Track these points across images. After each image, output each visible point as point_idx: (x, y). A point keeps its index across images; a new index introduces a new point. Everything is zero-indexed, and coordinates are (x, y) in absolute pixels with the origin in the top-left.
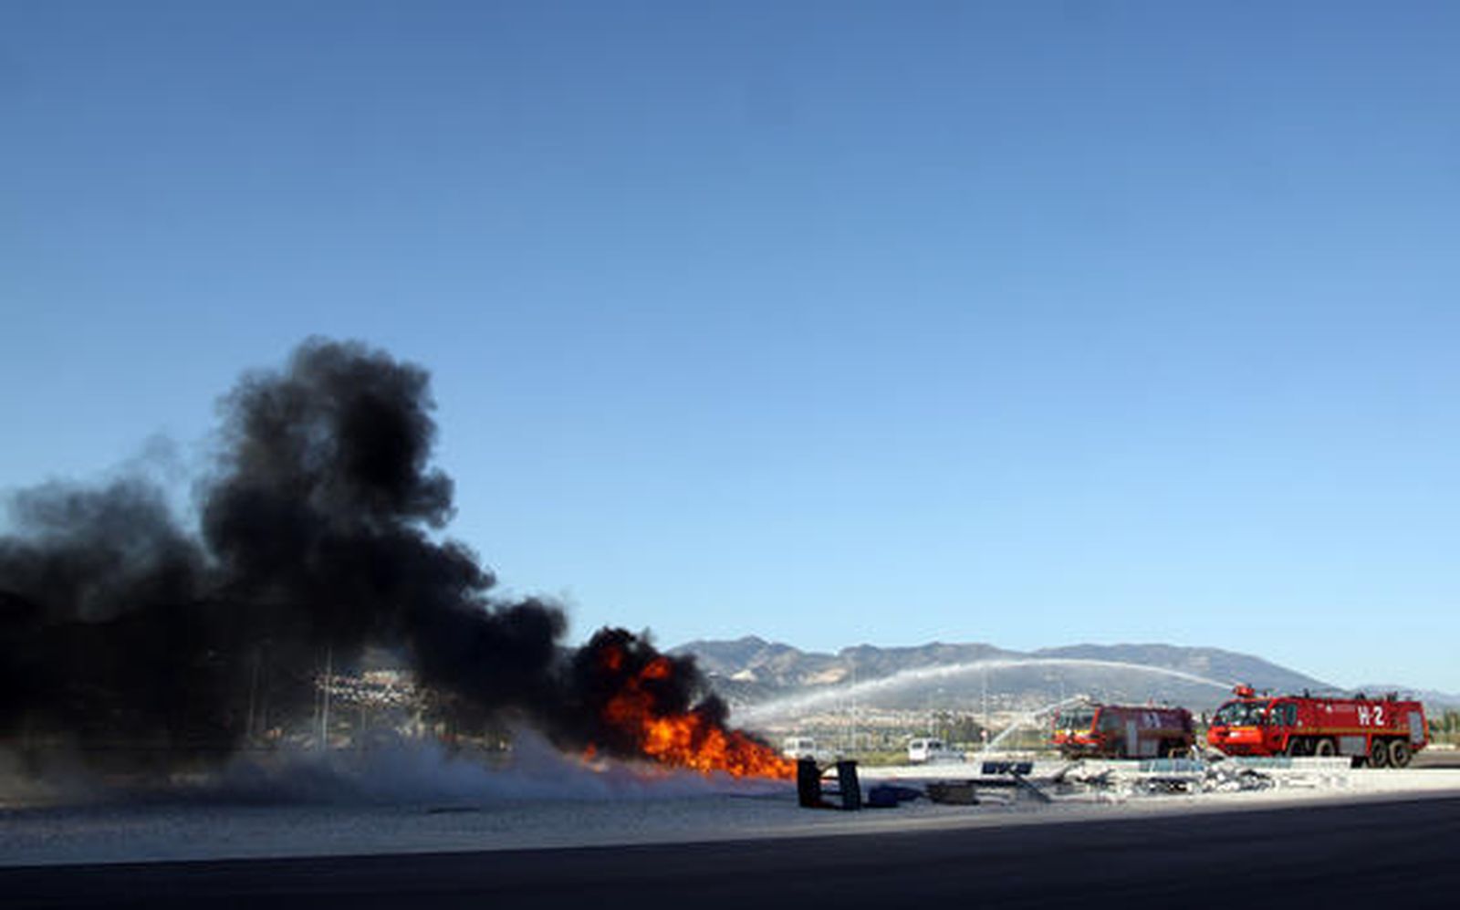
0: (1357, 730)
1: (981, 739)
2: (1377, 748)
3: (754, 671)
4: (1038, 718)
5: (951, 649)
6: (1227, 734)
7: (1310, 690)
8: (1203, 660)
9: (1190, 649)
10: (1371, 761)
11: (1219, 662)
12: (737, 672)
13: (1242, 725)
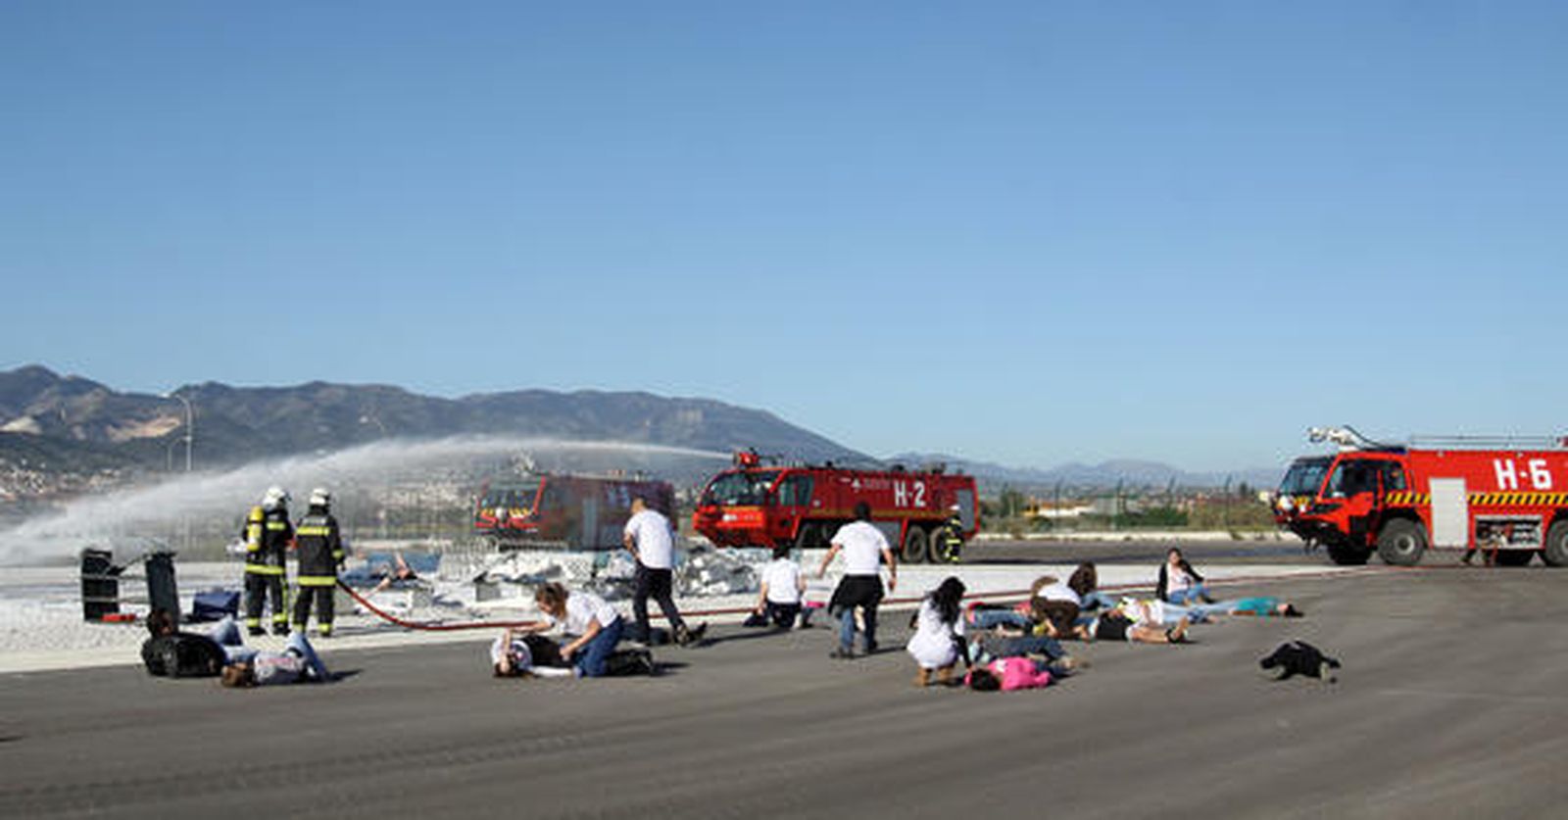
0: (891, 514)
1: (376, 522)
2: (915, 538)
3: (36, 418)
4: (462, 493)
5: (342, 392)
6: (720, 516)
7: (833, 460)
8: (695, 416)
9: (677, 400)
10: (906, 555)
11: (717, 420)
12: (8, 420)
13: (739, 504)
